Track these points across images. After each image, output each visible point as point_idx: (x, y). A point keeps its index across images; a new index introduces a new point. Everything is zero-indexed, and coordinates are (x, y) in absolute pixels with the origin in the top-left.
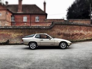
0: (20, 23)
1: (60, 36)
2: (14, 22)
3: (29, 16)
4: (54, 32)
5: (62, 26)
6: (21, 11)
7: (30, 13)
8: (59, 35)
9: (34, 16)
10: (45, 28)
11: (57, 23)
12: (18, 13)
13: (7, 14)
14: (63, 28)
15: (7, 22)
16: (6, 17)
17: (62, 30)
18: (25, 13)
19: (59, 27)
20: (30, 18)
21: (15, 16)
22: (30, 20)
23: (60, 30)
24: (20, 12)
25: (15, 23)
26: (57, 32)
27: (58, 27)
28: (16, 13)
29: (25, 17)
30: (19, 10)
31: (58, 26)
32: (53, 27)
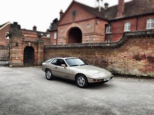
0: (119, 35)
1: (139, 63)
2: (110, 34)
3: (135, 20)
4: (126, 53)
5: (144, 41)
6: (121, 14)
7: (137, 14)
8: (137, 60)
9: (143, 19)
10: (109, 45)
11: (133, 34)
12: (116, 18)
13: (97, 24)
14: (149, 44)
15: (96, 36)
16: (95, 28)
17: (147, 48)
18: (127, 16)
19: (137, 42)
20: (136, 24)
21: (112, 24)
22: (136, 27)
23: (141, 50)
24: (120, 16)
25: (112, 36)
26: (132, 54)
27: (135, 42)
28: (114, 19)
29: (128, 23)
30: (118, 14)
31: (135, 39)
32: (124, 43)
